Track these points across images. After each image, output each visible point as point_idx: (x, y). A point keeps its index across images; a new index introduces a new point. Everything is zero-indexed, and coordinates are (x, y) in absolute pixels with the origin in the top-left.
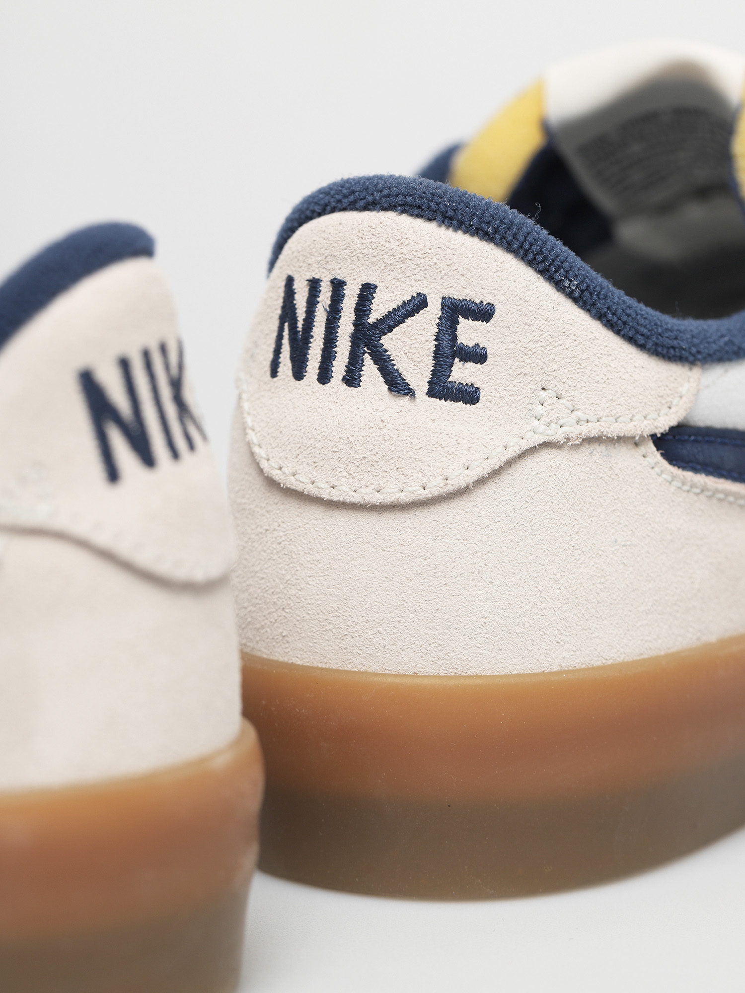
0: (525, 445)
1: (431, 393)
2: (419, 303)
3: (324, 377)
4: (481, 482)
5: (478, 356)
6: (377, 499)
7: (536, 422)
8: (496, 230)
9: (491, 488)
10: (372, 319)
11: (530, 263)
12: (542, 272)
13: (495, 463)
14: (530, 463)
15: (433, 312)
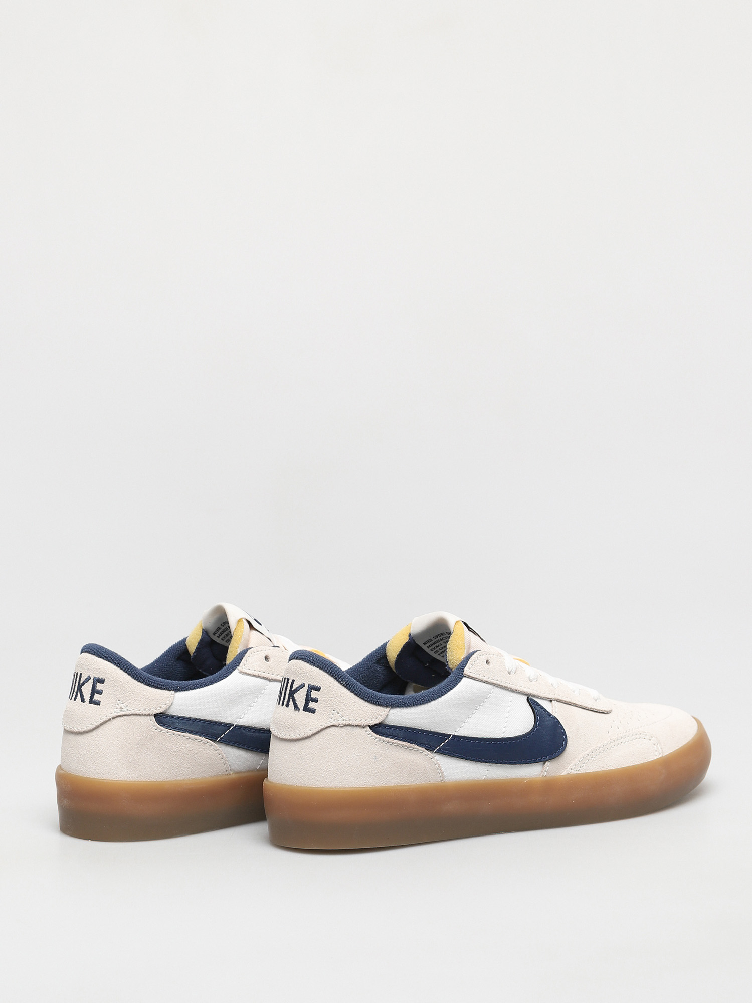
0: (326, 725)
1: (304, 710)
2: (303, 685)
3: (283, 705)
4: (314, 735)
5: (316, 700)
6: (289, 737)
7: (331, 719)
8: (323, 667)
9: (317, 736)
10: (293, 689)
11: (332, 676)
12: (336, 679)
13: (318, 729)
14: (328, 730)
15: (306, 688)
